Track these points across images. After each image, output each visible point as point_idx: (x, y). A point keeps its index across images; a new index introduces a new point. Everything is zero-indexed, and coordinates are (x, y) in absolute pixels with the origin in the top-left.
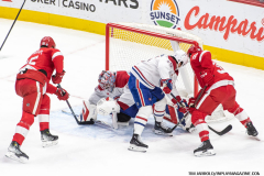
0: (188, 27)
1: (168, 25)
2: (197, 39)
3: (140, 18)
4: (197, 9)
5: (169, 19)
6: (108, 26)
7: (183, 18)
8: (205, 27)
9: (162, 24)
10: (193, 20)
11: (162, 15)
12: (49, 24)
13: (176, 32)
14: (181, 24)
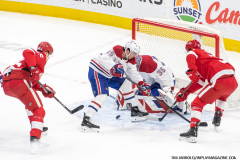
0: (209, 21)
1: (191, 20)
2: (217, 33)
3: (165, 14)
4: (217, 5)
5: (191, 14)
6: (134, 21)
7: (204, 13)
8: (225, 21)
9: (185, 18)
10: (214, 15)
11: (185, 10)
12: (78, 19)
13: (197, 26)
14: (203, 18)
